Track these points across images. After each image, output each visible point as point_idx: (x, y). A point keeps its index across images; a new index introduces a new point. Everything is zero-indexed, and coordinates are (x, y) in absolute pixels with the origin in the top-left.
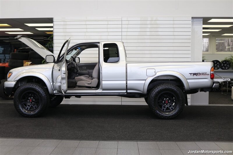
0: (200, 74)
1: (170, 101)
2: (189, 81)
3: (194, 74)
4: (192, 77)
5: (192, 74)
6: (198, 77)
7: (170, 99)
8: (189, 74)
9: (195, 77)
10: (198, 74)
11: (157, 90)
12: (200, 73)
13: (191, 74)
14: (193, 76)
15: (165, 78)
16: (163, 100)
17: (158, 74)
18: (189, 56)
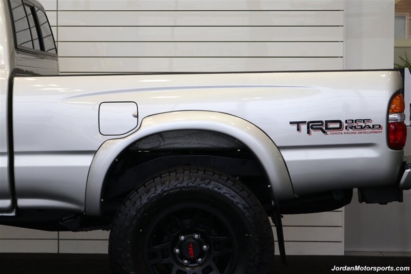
0: (338, 125)
1: (205, 247)
2: (288, 156)
3: (313, 126)
4: (303, 137)
5: (304, 127)
6: (331, 138)
7: (205, 239)
8: (291, 123)
9: (317, 137)
10: (331, 126)
11: (143, 198)
12: (340, 122)
13: (298, 124)
14: (308, 132)
15: (194, 143)
16: (176, 243)
17: (150, 127)
18: (338, 49)
